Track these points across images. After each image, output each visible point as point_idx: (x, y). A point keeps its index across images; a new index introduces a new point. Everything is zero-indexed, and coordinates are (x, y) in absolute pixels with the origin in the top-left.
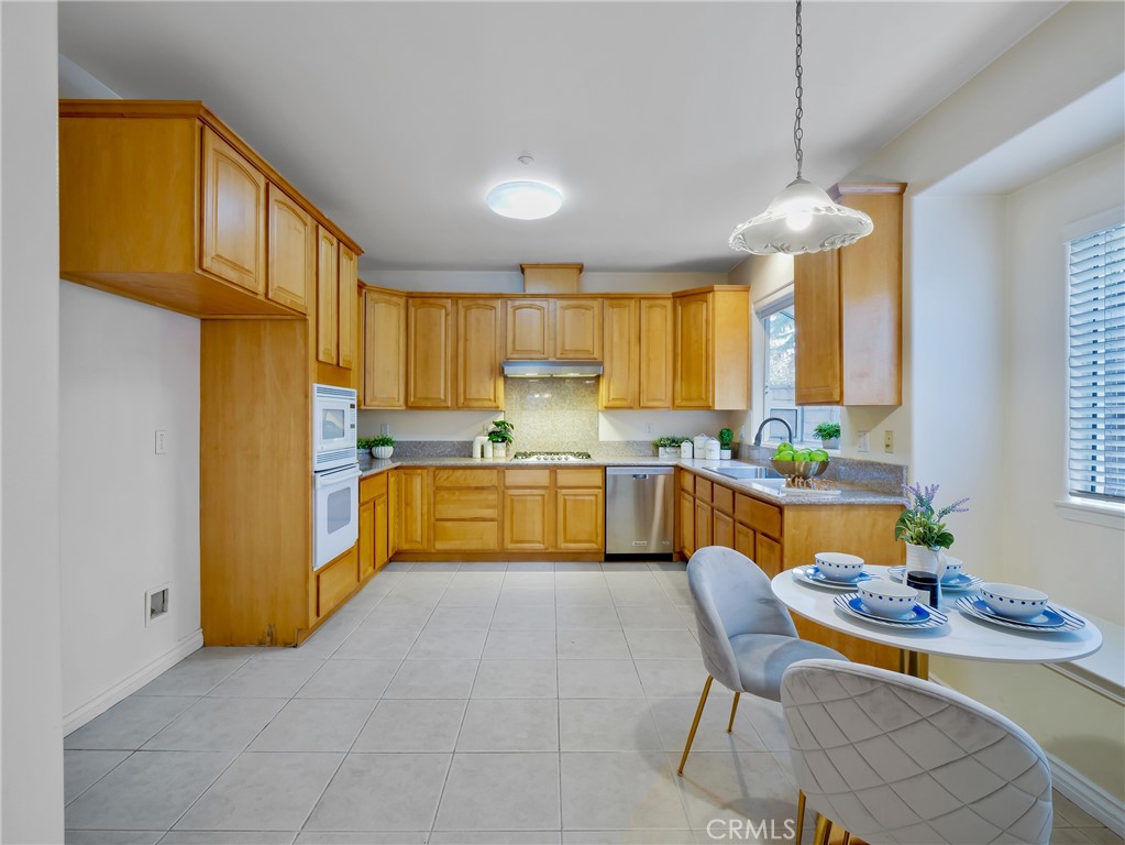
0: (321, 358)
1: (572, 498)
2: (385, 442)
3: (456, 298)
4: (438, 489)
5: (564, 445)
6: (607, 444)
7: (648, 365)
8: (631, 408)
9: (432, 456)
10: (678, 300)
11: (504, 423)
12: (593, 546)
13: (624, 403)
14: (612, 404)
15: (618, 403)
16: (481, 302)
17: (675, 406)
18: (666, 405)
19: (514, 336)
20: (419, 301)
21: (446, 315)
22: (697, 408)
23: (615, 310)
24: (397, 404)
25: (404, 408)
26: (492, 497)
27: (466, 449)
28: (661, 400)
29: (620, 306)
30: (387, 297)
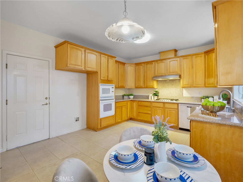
0: (102, 79)
1: (169, 111)
2: (131, 95)
3: (144, 63)
4: (139, 106)
5: (173, 97)
6: (186, 97)
7: (196, 74)
8: (190, 87)
9: (142, 98)
10: (206, 54)
11: (157, 91)
12: (175, 125)
13: (188, 86)
14: (184, 86)
15: (186, 86)
16: (150, 63)
17: (205, 86)
18: (202, 86)
19: (157, 70)
20: (137, 65)
21: (143, 67)
22: (212, 87)
23: (185, 60)
24: (133, 87)
25: (135, 88)
26: (149, 109)
27: (148, 97)
28: (201, 85)
29: (186, 58)
30: (130, 65)
